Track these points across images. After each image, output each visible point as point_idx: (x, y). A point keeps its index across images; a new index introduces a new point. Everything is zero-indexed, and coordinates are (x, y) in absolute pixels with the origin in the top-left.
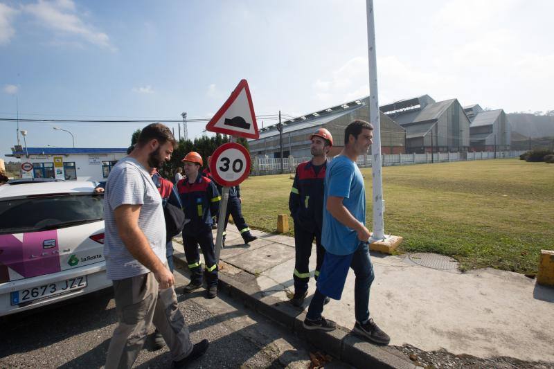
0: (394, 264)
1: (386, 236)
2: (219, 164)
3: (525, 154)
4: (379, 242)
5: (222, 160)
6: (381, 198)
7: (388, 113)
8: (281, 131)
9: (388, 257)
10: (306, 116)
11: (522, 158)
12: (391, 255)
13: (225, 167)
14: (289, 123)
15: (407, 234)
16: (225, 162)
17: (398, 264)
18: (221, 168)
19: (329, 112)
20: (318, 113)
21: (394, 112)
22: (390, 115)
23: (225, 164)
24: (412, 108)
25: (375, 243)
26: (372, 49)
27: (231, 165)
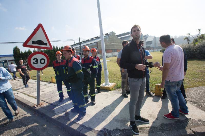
0: (110, 94)
1: (110, 83)
2: (32, 61)
3: (161, 50)
4: (107, 86)
5: (34, 59)
6: (106, 69)
7: (120, 37)
8: (80, 45)
9: (110, 91)
10: (91, 39)
11: (161, 51)
12: (111, 90)
13: (36, 62)
14: (84, 42)
15: (118, 82)
16: (36, 60)
17: (112, 94)
18: (34, 63)
19: (99, 37)
20: (95, 38)
21: (122, 37)
22: (120, 38)
23: (36, 61)
24: (128, 35)
25: (105, 87)
26: (99, 12)
27: (39, 61)
